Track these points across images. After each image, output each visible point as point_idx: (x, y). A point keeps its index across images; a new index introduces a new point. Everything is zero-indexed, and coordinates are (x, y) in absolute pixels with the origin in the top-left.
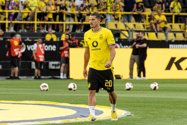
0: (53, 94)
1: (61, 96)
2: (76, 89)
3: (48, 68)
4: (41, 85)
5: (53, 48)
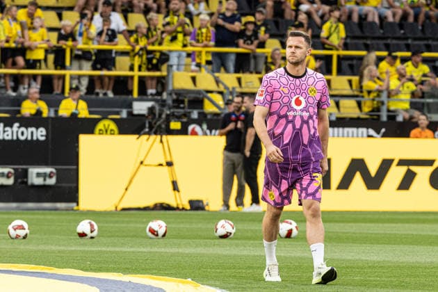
0: (42, 247)
1: (60, 252)
2: (95, 234)
3: (26, 183)
4: (10, 224)
5: (40, 134)
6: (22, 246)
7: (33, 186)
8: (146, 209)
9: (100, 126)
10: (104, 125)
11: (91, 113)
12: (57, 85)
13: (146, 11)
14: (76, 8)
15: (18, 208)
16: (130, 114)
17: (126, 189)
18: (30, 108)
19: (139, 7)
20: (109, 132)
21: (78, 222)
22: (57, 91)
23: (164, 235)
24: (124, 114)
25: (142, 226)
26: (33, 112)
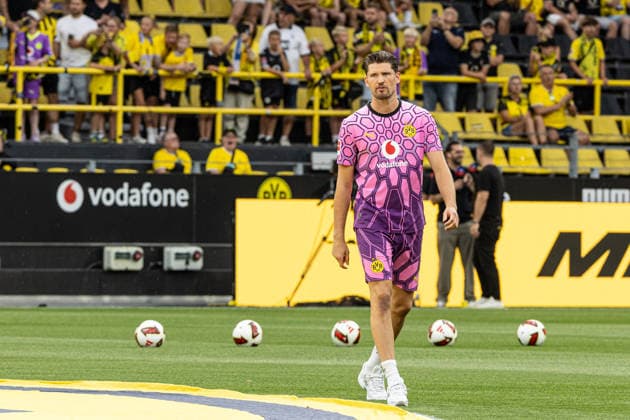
0: (182, 359)
1: (208, 365)
2: (258, 339)
3: (161, 267)
4: (138, 326)
5: (180, 198)
6: (155, 357)
7: (172, 272)
8: (330, 304)
9: (266, 187)
10: (272, 186)
11: (254, 168)
12: (204, 128)
13: (331, 24)
14: (231, 20)
15: (149, 303)
16: (308, 169)
17: (303, 277)
18: (166, 162)
19: (320, 18)
20: (278, 195)
21: (235, 323)
22: (205, 137)
23: (356, 342)
24: (299, 170)
25: (325, 328)
26: (171, 166)
